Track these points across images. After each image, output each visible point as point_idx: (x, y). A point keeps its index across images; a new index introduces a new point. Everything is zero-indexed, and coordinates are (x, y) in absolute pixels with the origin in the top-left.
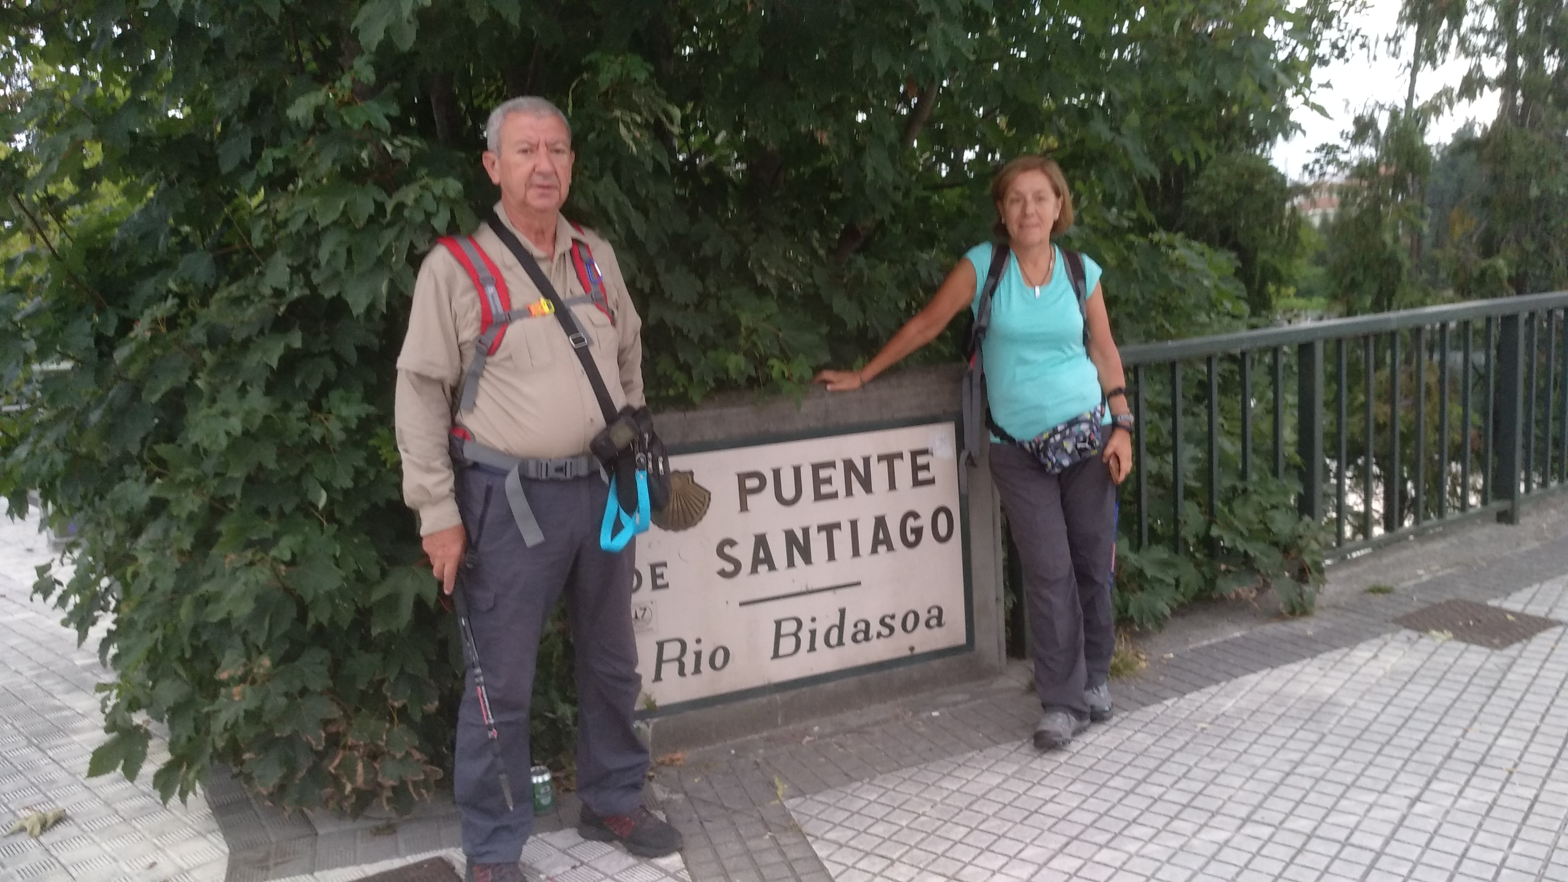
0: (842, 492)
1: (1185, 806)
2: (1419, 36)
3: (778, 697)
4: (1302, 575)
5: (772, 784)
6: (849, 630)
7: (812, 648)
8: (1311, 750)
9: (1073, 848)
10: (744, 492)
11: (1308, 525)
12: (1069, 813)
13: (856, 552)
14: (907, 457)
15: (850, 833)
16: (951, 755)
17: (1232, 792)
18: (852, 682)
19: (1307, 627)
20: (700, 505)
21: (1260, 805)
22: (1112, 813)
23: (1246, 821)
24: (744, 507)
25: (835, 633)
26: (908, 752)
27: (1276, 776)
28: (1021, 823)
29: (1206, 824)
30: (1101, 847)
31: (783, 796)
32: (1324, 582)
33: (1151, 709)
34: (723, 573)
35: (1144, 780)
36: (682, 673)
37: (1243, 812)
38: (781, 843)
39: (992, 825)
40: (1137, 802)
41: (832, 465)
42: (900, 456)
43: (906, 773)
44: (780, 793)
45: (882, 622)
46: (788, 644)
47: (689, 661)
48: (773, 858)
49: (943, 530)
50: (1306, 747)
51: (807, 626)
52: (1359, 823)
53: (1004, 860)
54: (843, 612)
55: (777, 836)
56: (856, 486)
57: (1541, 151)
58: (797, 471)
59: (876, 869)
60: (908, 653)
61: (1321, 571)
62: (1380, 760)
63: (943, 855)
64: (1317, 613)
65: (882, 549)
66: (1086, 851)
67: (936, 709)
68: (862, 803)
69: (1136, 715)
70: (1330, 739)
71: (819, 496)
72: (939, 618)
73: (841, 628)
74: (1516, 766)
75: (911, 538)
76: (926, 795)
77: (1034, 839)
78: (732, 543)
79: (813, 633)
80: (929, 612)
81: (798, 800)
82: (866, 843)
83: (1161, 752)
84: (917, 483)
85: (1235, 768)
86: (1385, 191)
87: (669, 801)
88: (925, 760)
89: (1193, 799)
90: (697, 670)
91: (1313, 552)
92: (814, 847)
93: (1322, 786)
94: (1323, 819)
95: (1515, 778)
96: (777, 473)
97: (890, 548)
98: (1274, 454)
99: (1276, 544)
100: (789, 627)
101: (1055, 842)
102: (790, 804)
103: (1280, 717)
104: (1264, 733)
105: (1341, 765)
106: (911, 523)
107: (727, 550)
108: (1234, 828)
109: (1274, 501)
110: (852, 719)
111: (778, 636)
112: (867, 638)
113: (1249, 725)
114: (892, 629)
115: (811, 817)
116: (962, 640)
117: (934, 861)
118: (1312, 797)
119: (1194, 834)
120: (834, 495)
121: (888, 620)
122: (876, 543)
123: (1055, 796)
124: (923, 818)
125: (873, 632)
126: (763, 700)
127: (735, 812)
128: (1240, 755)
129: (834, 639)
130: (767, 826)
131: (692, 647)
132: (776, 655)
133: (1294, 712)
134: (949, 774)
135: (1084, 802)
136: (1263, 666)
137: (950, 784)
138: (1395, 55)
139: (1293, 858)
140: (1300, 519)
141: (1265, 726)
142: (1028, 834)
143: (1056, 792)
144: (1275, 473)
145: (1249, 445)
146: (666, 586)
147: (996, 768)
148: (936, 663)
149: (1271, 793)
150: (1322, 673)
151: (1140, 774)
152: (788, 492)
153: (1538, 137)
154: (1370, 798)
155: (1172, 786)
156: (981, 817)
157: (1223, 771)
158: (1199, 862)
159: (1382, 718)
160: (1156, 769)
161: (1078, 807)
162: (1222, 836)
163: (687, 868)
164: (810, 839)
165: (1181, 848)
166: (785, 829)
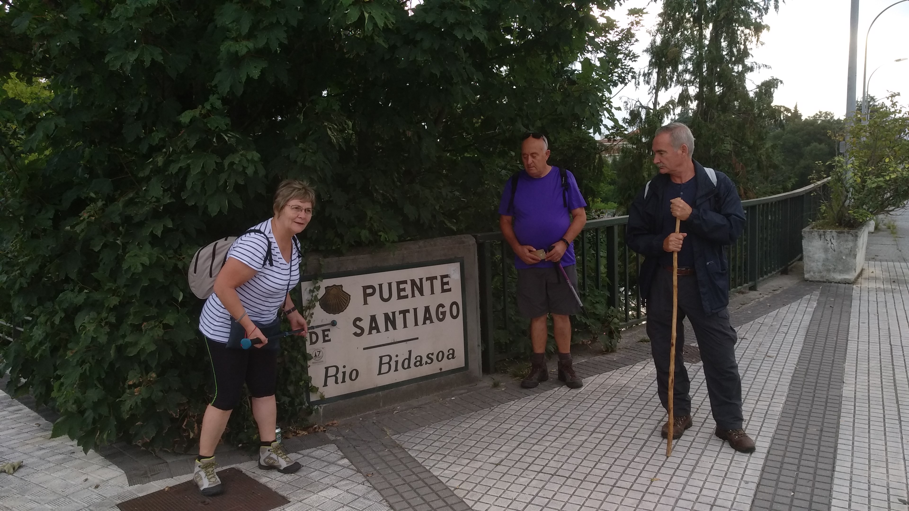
0: (410, 295)
1: (567, 428)
2: (658, 73)
3: (380, 393)
4: (611, 334)
5: (384, 430)
6: (413, 361)
7: (396, 370)
8: (618, 405)
9: (522, 445)
10: (366, 295)
11: (613, 311)
12: (519, 433)
13: (416, 324)
14: (439, 278)
15: (425, 447)
16: (463, 414)
17: (586, 422)
18: (414, 385)
19: (614, 357)
20: (346, 302)
21: (598, 426)
22: (537, 432)
23: (593, 432)
24: (366, 303)
25: (406, 362)
26: (443, 414)
27: (605, 415)
28: (498, 438)
29: (576, 434)
30: (534, 445)
31: (390, 434)
32: (620, 337)
33: (548, 392)
34: (356, 334)
35: (549, 419)
36: (336, 382)
37: (592, 429)
38: (394, 452)
39: (486, 439)
40: (546, 428)
41: (405, 282)
42: (436, 278)
43: (445, 422)
44: (388, 433)
45: (428, 357)
46: (385, 368)
47: (340, 376)
48: (392, 458)
49: (455, 313)
50: (616, 404)
51: (394, 359)
52: (638, 430)
53: (494, 452)
54: (410, 352)
55: (391, 450)
56: (416, 292)
57: (714, 133)
58: (390, 284)
59: (439, 459)
60: (440, 371)
61: (619, 332)
62: (646, 407)
63: (467, 452)
64: (618, 351)
65: (428, 322)
66: (528, 446)
67: (453, 397)
68: (428, 435)
69: (542, 395)
70: (626, 400)
71: (400, 297)
72: (453, 354)
73: (409, 359)
74: (700, 407)
75: (441, 317)
76: (455, 430)
77: (505, 443)
78: (360, 319)
79: (397, 362)
80: (449, 352)
81: (398, 436)
82: (431, 449)
83: (554, 408)
84: (444, 291)
85: (587, 413)
86: (645, 151)
87: (336, 440)
88: (452, 417)
89: (570, 425)
90: (344, 381)
91: (615, 323)
92: (409, 452)
93: (623, 418)
94: (624, 430)
95: (699, 411)
96: (381, 286)
97: (432, 322)
98: (596, 279)
99: (599, 319)
100: (386, 360)
101: (515, 444)
102: (394, 437)
103: (604, 393)
104: (598, 399)
105: (631, 410)
106: (441, 309)
107: (358, 323)
108: (588, 435)
109: (597, 300)
110: (414, 402)
111: (381, 364)
112: (421, 365)
113: (591, 397)
114: (432, 360)
115: (405, 442)
116: (463, 365)
117: (463, 454)
118: (619, 422)
119: (572, 438)
120: (406, 297)
121: (430, 356)
122: (425, 319)
123: (511, 427)
124: (455, 439)
125: (424, 362)
126: (374, 395)
127: (369, 442)
128: (589, 408)
129: (406, 366)
130: (386, 447)
131: (341, 370)
132: (380, 373)
133: (610, 391)
134: (463, 421)
135: (524, 429)
136: (596, 373)
137: (465, 425)
138: (648, 83)
139: (613, 444)
140: (609, 308)
141: (599, 397)
142: (503, 442)
143: (512, 425)
144: (597, 287)
145: (586, 275)
146: (329, 340)
147: (484, 418)
148: (452, 376)
149: (602, 422)
150: (621, 375)
151: (547, 417)
152: (386, 295)
153: (714, 126)
154: (643, 421)
155: (561, 421)
156: (481, 437)
157: (582, 414)
158: (575, 448)
159: (647, 392)
160: (554, 415)
161: (522, 431)
162: (584, 438)
163: (353, 464)
164: (406, 450)
165: (567, 443)
166: (394, 447)
